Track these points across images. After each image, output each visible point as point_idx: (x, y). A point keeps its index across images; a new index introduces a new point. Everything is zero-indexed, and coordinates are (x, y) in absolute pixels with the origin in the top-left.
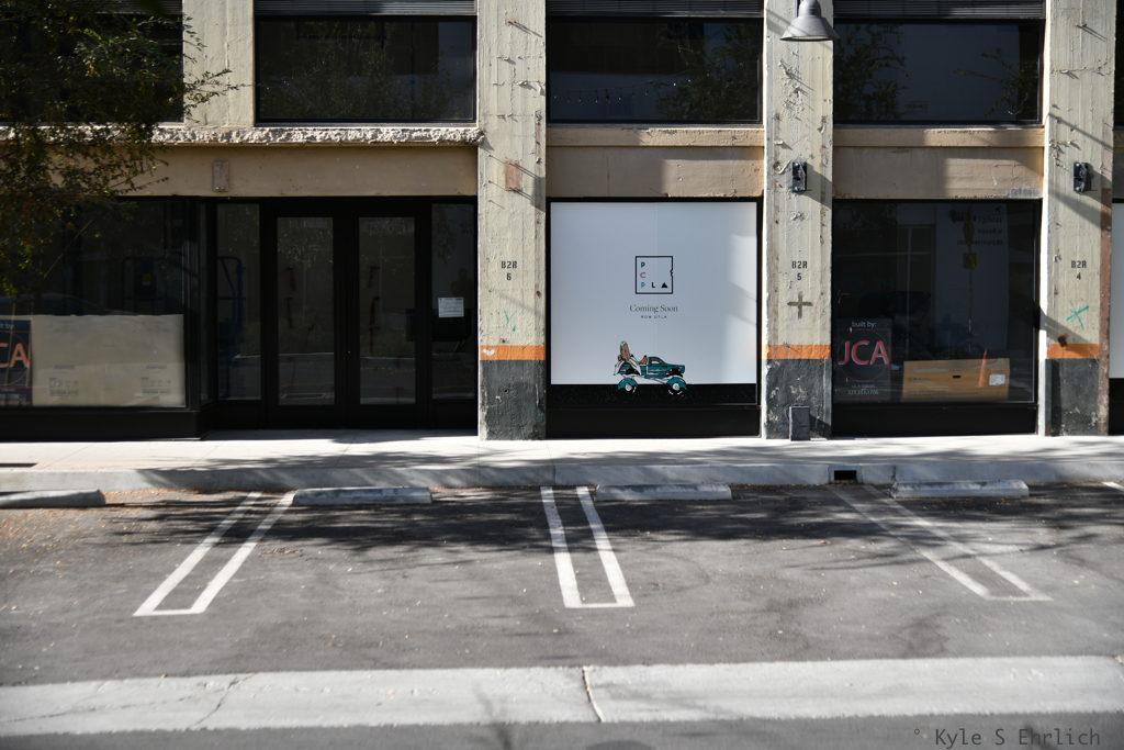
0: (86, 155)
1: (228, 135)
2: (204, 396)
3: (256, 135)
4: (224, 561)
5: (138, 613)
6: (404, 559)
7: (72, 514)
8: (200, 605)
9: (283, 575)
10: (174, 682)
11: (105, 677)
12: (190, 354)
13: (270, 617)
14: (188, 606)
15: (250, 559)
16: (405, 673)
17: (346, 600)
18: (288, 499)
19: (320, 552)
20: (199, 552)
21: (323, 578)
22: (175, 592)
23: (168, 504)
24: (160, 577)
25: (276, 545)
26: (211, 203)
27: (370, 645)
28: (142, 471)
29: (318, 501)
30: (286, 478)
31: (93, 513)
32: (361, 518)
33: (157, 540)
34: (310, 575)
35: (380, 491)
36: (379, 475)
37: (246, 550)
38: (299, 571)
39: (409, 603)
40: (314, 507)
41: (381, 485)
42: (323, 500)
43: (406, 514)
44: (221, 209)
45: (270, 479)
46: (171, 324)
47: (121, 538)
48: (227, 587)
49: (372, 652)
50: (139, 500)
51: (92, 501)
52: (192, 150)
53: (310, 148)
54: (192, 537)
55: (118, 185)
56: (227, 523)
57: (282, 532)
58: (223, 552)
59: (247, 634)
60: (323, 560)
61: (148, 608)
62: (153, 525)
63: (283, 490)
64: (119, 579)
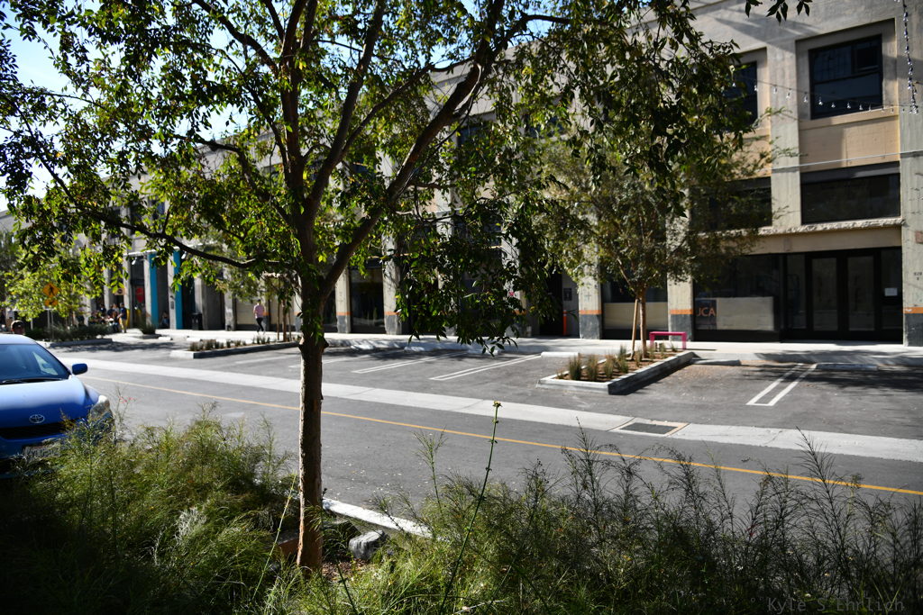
0: (734, 241)
1: (790, 230)
2: (782, 327)
3: (801, 229)
4: (784, 388)
5: (748, 404)
6: (861, 392)
7: (729, 368)
8: (772, 403)
9: (807, 395)
10: (757, 429)
11: (733, 425)
12: (777, 311)
13: (799, 409)
14: (767, 403)
15: (795, 387)
16: (853, 435)
17: (832, 406)
18: (814, 366)
19: (824, 387)
20: (775, 384)
21: (824, 397)
22: (763, 398)
23: (765, 366)
24: (758, 392)
25: (806, 383)
26: (785, 255)
27: (840, 424)
28: (756, 354)
29: (826, 367)
30: (814, 359)
31: (736, 368)
32: (845, 375)
33: (759, 378)
34: (818, 395)
35: (854, 365)
36: (855, 359)
37: (793, 385)
38: (814, 394)
39: (860, 409)
40: (824, 370)
41: (855, 363)
42: (829, 367)
43: (865, 375)
44: (788, 257)
45: (808, 358)
46: (769, 300)
47: (747, 377)
48: (784, 397)
49: (840, 426)
50: (754, 364)
51: (736, 363)
52: (776, 236)
53: (825, 232)
54: (772, 379)
55: (746, 251)
56: (787, 374)
57: (810, 378)
58: (784, 384)
59: (789, 415)
60: (826, 390)
61: (752, 402)
62: (758, 373)
63: (812, 363)
64: (742, 392)
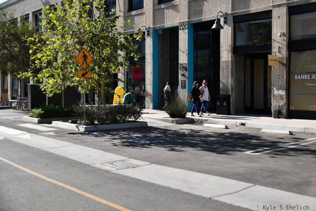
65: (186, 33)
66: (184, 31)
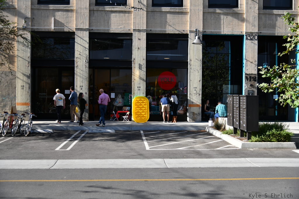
65: (254, 44)
66: (253, 41)
